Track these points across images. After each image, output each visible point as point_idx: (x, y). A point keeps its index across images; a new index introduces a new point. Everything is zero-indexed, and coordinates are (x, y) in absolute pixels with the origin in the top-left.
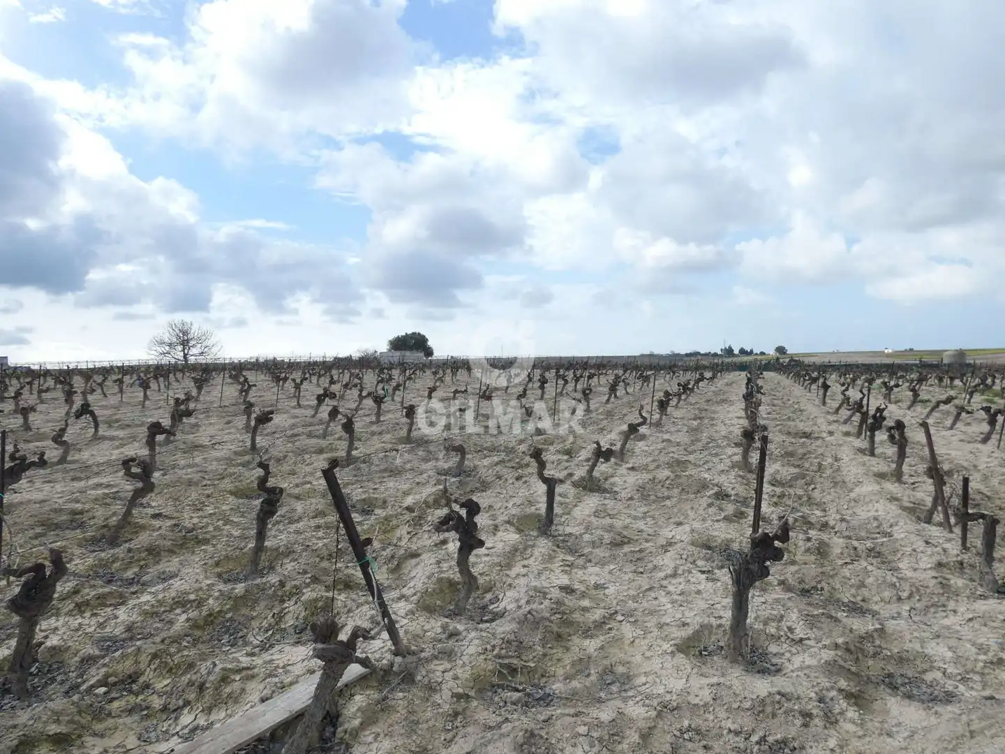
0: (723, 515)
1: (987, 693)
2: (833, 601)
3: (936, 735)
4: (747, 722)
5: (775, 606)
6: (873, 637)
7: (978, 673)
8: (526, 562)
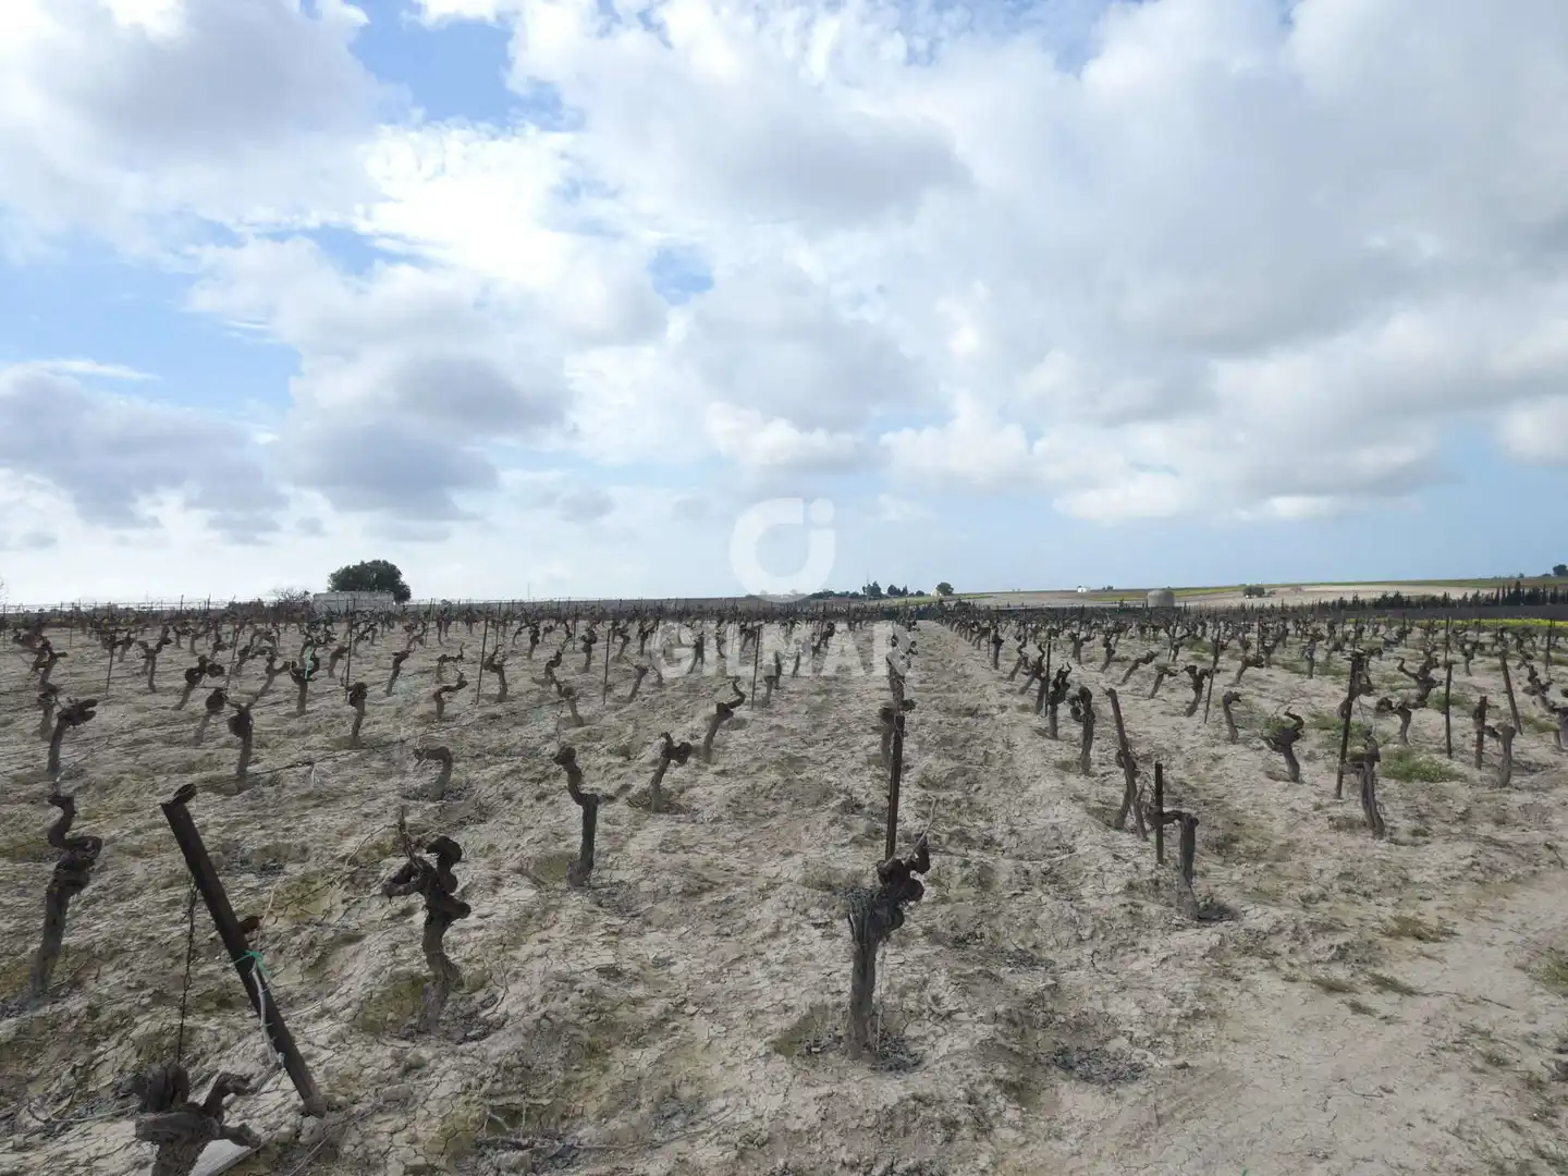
0: (850, 836)
1: (1179, 1061)
2: (996, 952)
3: (1117, 1127)
4: (867, 1147)
5: (916, 968)
6: (1042, 998)
7: (1170, 1033)
8: (544, 935)
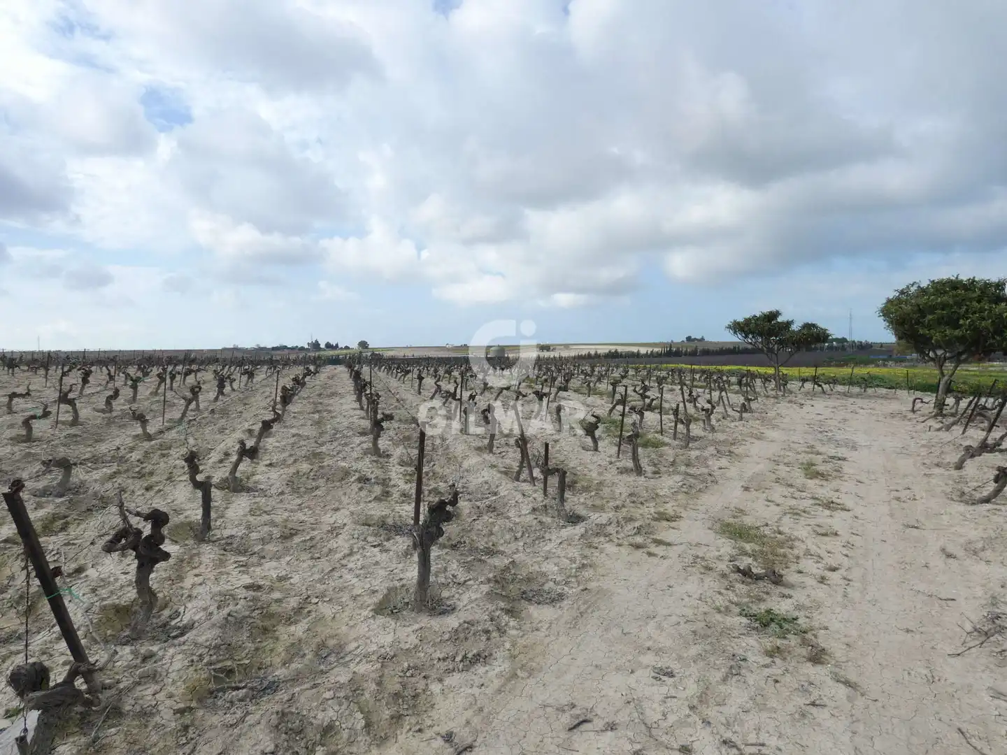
0: (373, 496)
1: (581, 587)
2: (474, 549)
3: (563, 621)
4: (449, 649)
5: (437, 562)
6: (509, 568)
7: (573, 576)
